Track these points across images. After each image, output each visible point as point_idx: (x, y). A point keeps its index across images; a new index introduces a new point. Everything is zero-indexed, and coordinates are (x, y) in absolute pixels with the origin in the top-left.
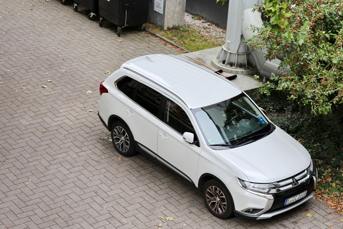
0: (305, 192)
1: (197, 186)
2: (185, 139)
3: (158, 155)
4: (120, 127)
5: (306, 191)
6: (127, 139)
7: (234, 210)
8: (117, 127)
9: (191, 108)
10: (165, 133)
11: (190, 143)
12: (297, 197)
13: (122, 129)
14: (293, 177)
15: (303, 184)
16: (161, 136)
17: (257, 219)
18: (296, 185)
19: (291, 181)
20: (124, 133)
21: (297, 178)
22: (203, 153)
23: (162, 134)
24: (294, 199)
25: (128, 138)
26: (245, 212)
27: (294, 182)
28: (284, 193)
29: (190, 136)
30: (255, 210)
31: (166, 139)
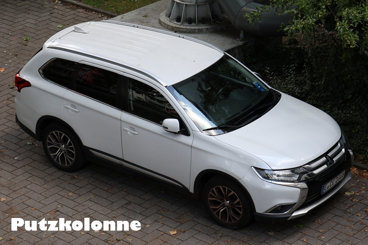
0: (343, 173)
1: (192, 190)
2: (167, 128)
3: (125, 159)
4: (58, 132)
5: (345, 171)
6: (72, 148)
7: (255, 213)
8: (53, 132)
9: (165, 85)
10: (133, 127)
11: (175, 133)
12: (335, 181)
13: (61, 135)
14: (325, 155)
15: (338, 161)
16: (126, 131)
17: (288, 219)
18: (331, 164)
19: (324, 159)
20: (65, 140)
21: (330, 155)
22: (196, 144)
23: (128, 129)
24: (332, 184)
25: (73, 146)
26: (270, 212)
27: (328, 161)
28: (319, 177)
29: (172, 123)
30: (283, 208)
31: (134, 134)
